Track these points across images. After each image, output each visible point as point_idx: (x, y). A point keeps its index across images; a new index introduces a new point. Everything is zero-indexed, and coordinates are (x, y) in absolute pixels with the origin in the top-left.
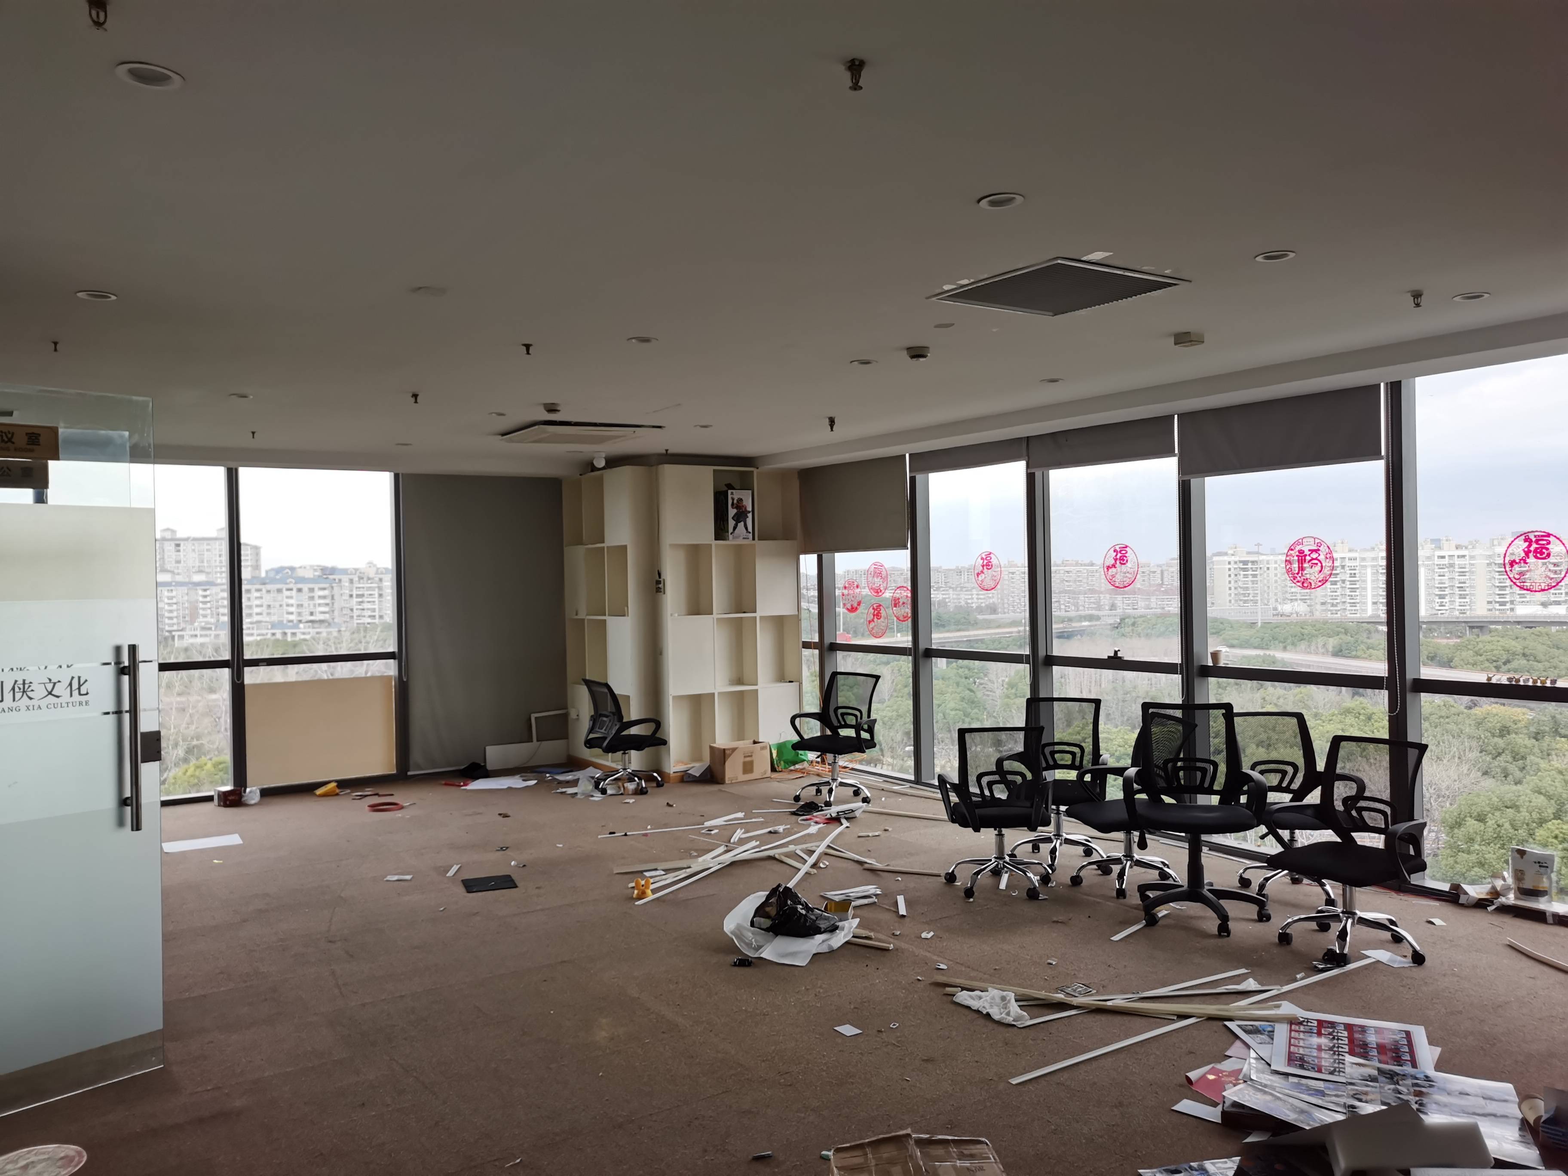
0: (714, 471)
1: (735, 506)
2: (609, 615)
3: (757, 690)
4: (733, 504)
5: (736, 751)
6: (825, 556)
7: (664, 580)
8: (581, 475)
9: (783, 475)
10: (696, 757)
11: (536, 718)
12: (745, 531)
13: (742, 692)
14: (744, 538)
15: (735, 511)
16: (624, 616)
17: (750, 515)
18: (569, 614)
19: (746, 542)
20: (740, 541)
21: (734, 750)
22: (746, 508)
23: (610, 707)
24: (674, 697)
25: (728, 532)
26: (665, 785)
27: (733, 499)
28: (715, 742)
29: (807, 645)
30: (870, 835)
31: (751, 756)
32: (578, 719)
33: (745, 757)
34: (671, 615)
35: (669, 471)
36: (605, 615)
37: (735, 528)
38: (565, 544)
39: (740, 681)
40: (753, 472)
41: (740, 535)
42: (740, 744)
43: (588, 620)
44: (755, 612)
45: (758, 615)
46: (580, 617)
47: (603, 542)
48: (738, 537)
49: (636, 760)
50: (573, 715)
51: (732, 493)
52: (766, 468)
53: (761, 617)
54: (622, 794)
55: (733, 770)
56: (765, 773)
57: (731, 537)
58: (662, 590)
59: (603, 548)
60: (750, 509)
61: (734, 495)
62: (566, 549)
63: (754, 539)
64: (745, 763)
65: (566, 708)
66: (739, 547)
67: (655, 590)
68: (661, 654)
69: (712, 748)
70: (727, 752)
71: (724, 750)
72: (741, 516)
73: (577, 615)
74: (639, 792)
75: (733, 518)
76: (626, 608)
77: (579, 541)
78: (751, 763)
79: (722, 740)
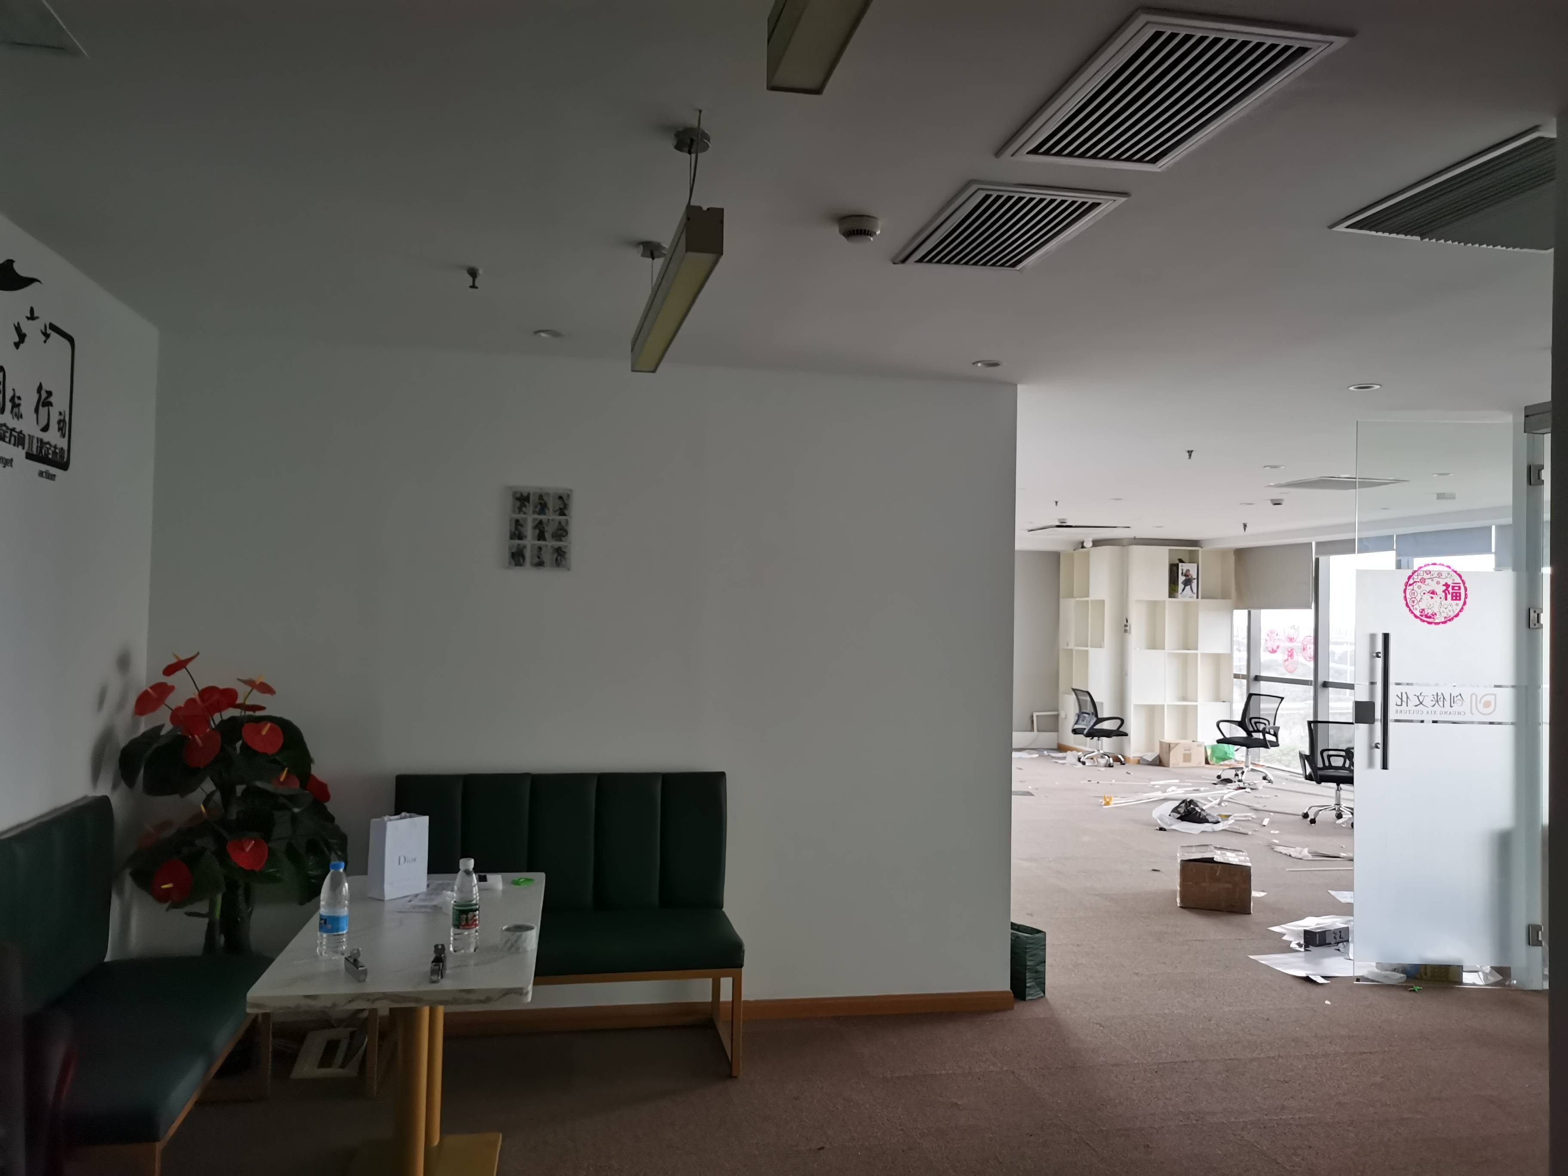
0: (1170, 550)
1: (1184, 574)
2: (1092, 647)
3: (1196, 706)
4: (1182, 573)
5: (1179, 745)
6: (1253, 611)
7: (1130, 626)
8: (1074, 550)
9: (1224, 553)
10: (1150, 748)
11: (1037, 716)
12: (1191, 592)
13: (1186, 707)
14: (1190, 597)
15: (1184, 578)
16: (1101, 647)
17: (1195, 581)
18: (1062, 645)
19: (1191, 600)
20: (1187, 599)
21: (1177, 744)
22: (1192, 577)
23: (1090, 709)
24: (1135, 706)
25: (1178, 592)
26: (1126, 764)
27: (1182, 570)
28: (1164, 739)
29: (1237, 676)
30: (1263, 796)
31: (1190, 750)
32: (1066, 718)
33: (1185, 750)
34: (1135, 649)
35: (1136, 549)
36: (1087, 647)
37: (1183, 590)
38: (1061, 595)
39: (1184, 699)
40: (1198, 551)
41: (1186, 595)
42: (1182, 741)
43: (1077, 650)
44: (1197, 649)
45: (1199, 652)
46: (1069, 647)
47: (1088, 597)
48: (1185, 596)
49: (1106, 744)
50: (1062, 715)
51: (1182, 566)
52: (1207, 547)
53: (1202, 654)
54: (1096, 766)
55: (1175, 758)
56: (1200, 763)
57: (1180, 596)
58: (1128, 631)
59: (1088, 601)
60: (1195, 576)
61: (1183, 567)
62: (1062, 601)
63: (1197, 598)
64: (1185, 755)
65: (1057, 710)
66: (1186, 604)
67: (1123, 631)
68: (1126, 674)
69: (1161, 743)
70: (1171, 745)
71: (1170, 744)
72: (1187, 582)
73: (1068, 645)
74: (1108, 765)
75: (1182, 583)
76: (1102, 643)
77: (1071, 596)
78: (1190, 755)
79: (1169, 737)
